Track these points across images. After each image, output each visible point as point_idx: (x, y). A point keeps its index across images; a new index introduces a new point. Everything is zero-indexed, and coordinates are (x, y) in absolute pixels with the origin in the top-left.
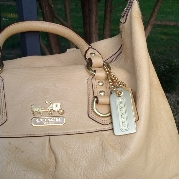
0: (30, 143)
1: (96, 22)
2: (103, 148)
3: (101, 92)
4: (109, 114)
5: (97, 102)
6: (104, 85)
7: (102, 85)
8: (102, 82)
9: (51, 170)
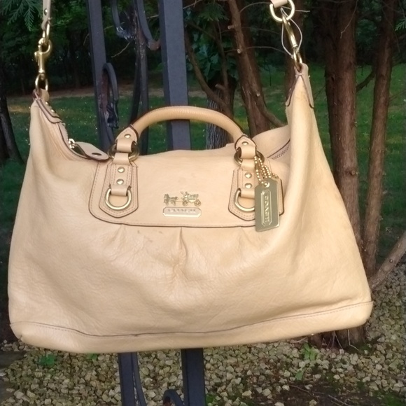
0: (161, 232)
1: (352, 125)
2: (240, 243)
3: (247, 184)
4: (253, 209)
5: (240, 195)
6: (253, 177)
7: (250, 177)
8: (251, 174)
9: (181, 264)
